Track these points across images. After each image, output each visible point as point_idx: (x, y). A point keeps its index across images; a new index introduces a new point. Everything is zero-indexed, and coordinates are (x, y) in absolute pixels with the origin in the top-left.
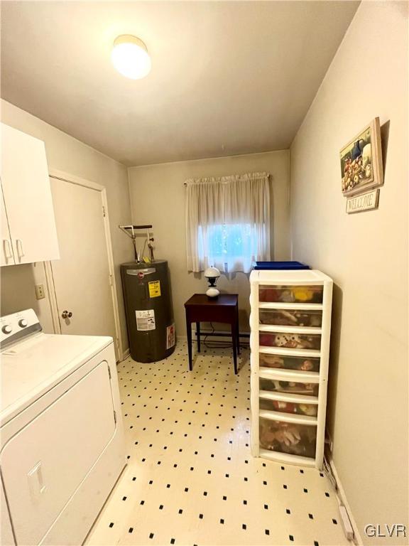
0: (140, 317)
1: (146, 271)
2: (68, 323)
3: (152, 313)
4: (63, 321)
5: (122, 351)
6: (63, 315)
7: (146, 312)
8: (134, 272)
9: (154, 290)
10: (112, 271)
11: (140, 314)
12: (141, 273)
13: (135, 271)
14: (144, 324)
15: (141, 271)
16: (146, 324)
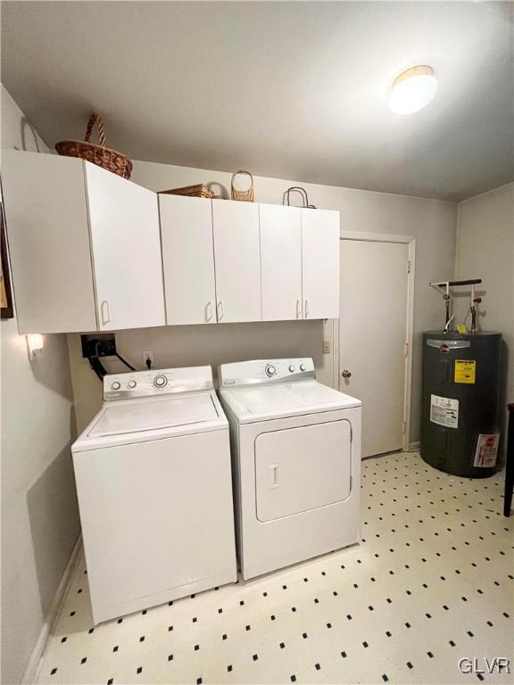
0: (435, 404)
1: (454, 345)
2: (347, 383)
3: (454, 404)
4: (343, 379)
5: (408, 441)
6: (343, 375)
7: (446, 400)
8: (437, 344)
9: (464, 372)
10: (409, 339)
11: (436, 400)
12: (445, 346)
13: (439, 342)
14: (442, 416)
15: (447, 343)
16: (444, 416)
